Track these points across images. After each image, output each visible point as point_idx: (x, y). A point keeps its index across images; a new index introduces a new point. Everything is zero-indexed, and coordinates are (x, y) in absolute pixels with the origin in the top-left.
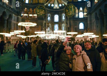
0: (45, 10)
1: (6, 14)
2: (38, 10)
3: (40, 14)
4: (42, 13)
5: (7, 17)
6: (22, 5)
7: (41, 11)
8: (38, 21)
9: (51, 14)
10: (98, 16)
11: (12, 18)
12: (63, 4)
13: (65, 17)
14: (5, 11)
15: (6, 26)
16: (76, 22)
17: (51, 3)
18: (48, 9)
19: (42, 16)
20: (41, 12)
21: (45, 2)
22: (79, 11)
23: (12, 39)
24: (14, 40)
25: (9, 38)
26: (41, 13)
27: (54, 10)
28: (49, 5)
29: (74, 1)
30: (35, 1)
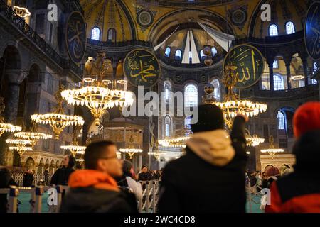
1: (19, 60)
2: (133, 63)
3: (139, 77)
4: (146, 73)
5: (24, 75)
6: (80, 39)
7: (144, 69)
9: (174, 82)
11: (41, 80)
12: (214, 51)
14: (17, 46)
15: (16, 110)
17: (172, 45)
18: (163, 64)
19: (148, 84)
20: (144, 72)
21: (155, 41)
23: (38, 161)
24: (46, 166)
25: (27, 157)
26: (144, 74)
27: (185, 69)
28: (168, 52)
29: (256, 34)
30: (123, 33)
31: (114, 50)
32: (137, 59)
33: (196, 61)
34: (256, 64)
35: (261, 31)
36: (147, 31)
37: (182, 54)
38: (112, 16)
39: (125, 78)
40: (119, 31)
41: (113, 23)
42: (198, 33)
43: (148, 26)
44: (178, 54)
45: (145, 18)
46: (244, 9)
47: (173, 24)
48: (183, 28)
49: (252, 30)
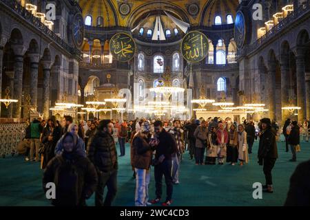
0: (132, 43)
2: (116, 44)
3: (121, 53)
4: (126, 50)
7: (124, 47)
8: (115, 71)
9: (146, 54)
10: (267, 65)
12: (176, 31)
13: (180, 62)
16: (209, 74)
17: (144, 26)
18: (138, 41)
19: (127, 59)
20: (124, 49)
21: (132, 25)
22: (217, 48)
26: (124, 51)
27: (154, 45)
28: (142, 31)
29: (206, 23)
30: (109, 20)
31: (102, 33)
32: (119, 40)
33: (163, 38)
34: (203, 45)
35: (209, 21)
36: (126, 18)
37: (152, 33)
38: (100, 7)
39: (110, 54)
40: (106, 18)
41: (100, 12)
42: (164, 18)
43: (127, 15)
44: (149, 32)
45: (124, 9)
46: (197, 4)
47: (146, 11)
48: (153, 14)
49: (202, 21)
